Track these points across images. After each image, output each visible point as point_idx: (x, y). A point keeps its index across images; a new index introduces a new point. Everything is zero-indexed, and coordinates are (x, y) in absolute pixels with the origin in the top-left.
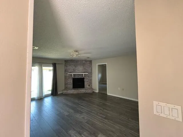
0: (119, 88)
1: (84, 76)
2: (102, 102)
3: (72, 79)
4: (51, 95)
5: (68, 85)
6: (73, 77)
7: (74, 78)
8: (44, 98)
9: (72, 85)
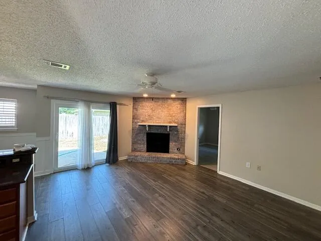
0: (248, 165)
1: (168, 130)
2: (205, 192)
3: (146, 134)
4: (106, 163)
5: (139, 146)
6: (147, 130)
7: (149, 132)
8: (93, 166)
9: (146, 146)
